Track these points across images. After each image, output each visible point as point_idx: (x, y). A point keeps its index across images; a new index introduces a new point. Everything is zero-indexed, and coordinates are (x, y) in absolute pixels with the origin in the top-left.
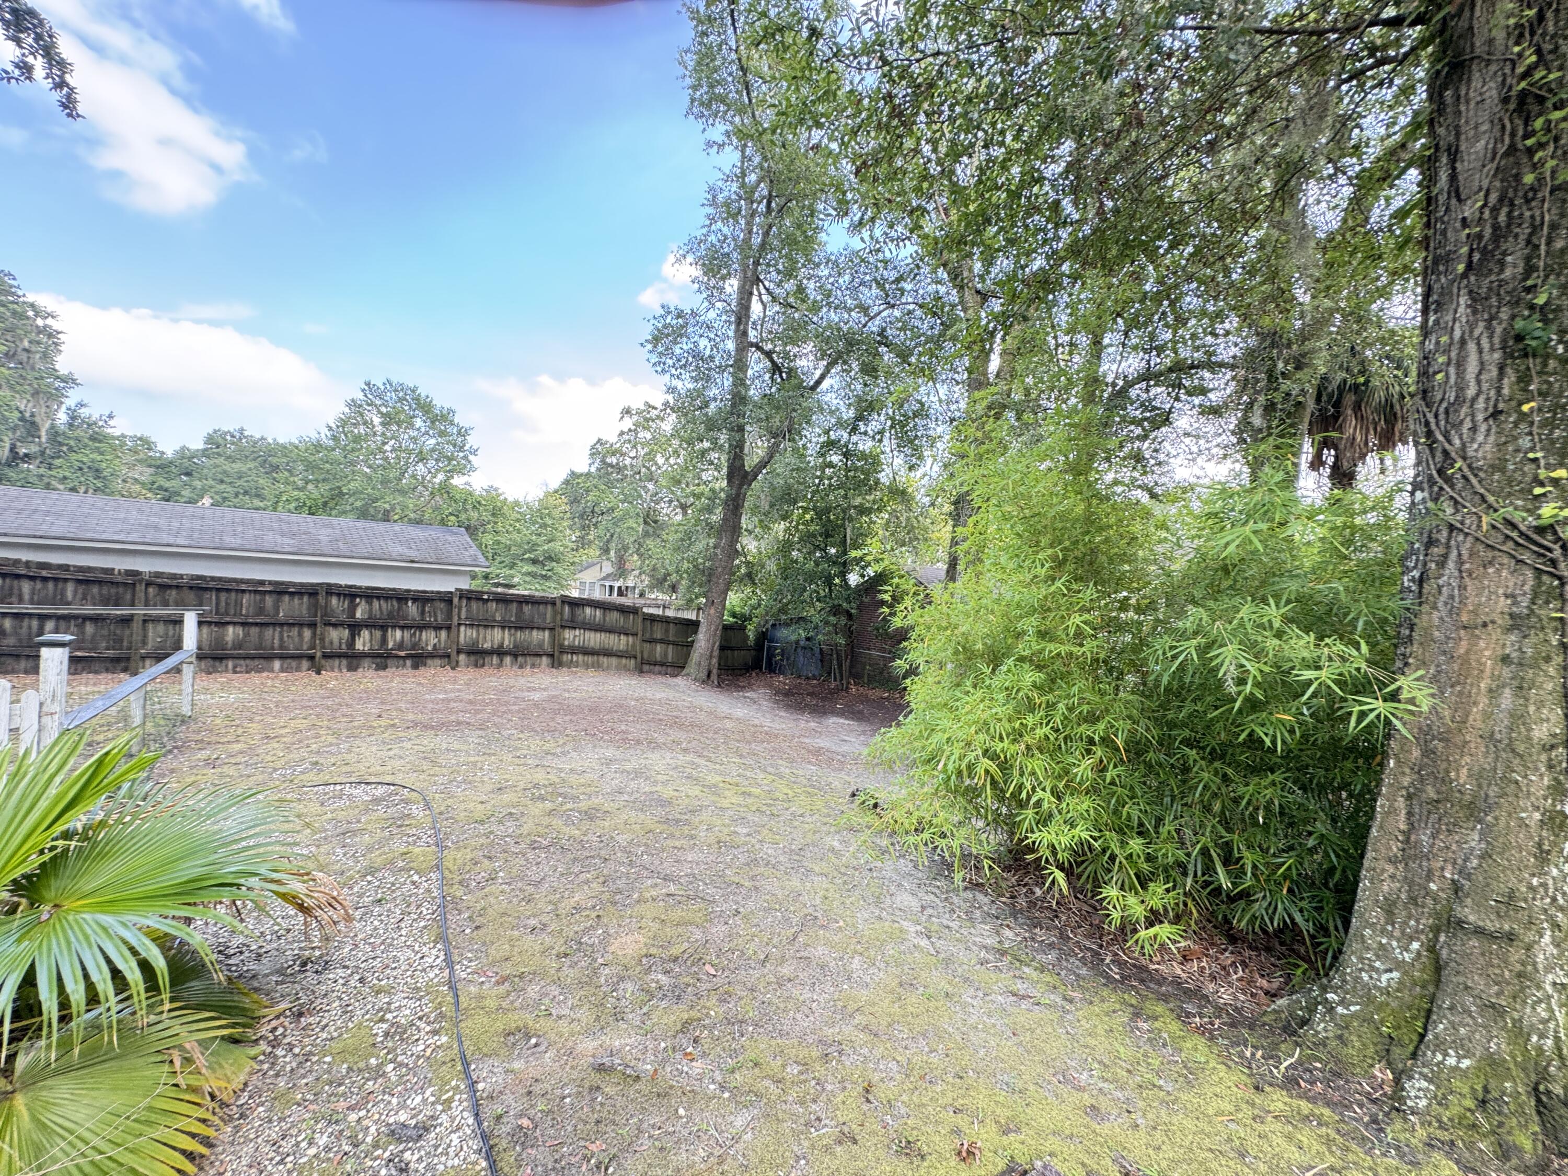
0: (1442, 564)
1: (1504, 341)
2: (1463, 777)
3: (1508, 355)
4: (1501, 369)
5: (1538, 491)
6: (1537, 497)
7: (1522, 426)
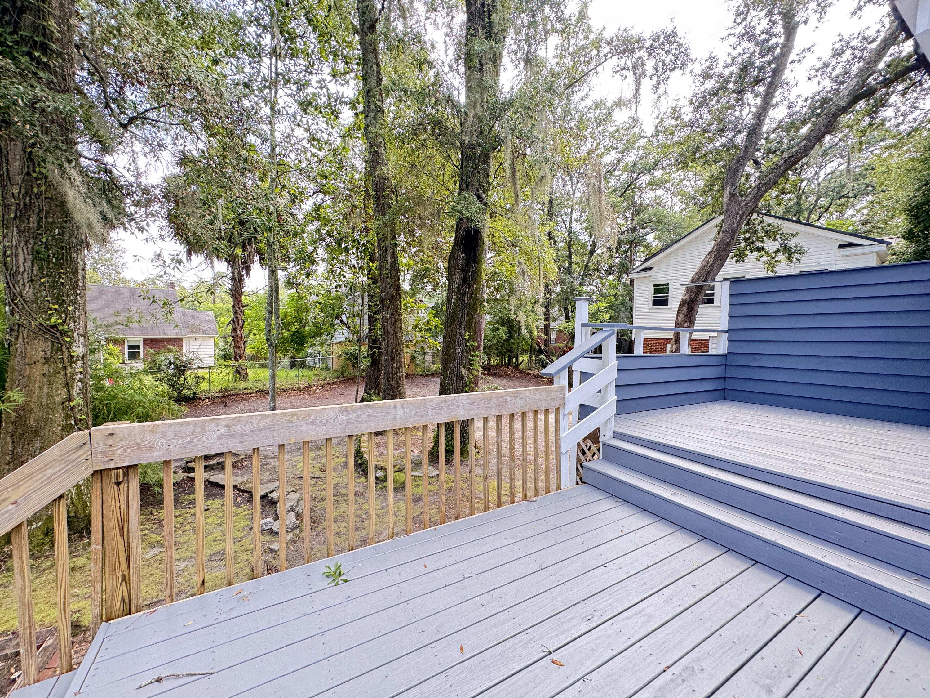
0: (17, 339)
1: (32, 252)
2: (32, 422)
3: (34, 258)
4: (32, 263)
5: (50, 312)
6: (50, 314)
7: (43, 287)
